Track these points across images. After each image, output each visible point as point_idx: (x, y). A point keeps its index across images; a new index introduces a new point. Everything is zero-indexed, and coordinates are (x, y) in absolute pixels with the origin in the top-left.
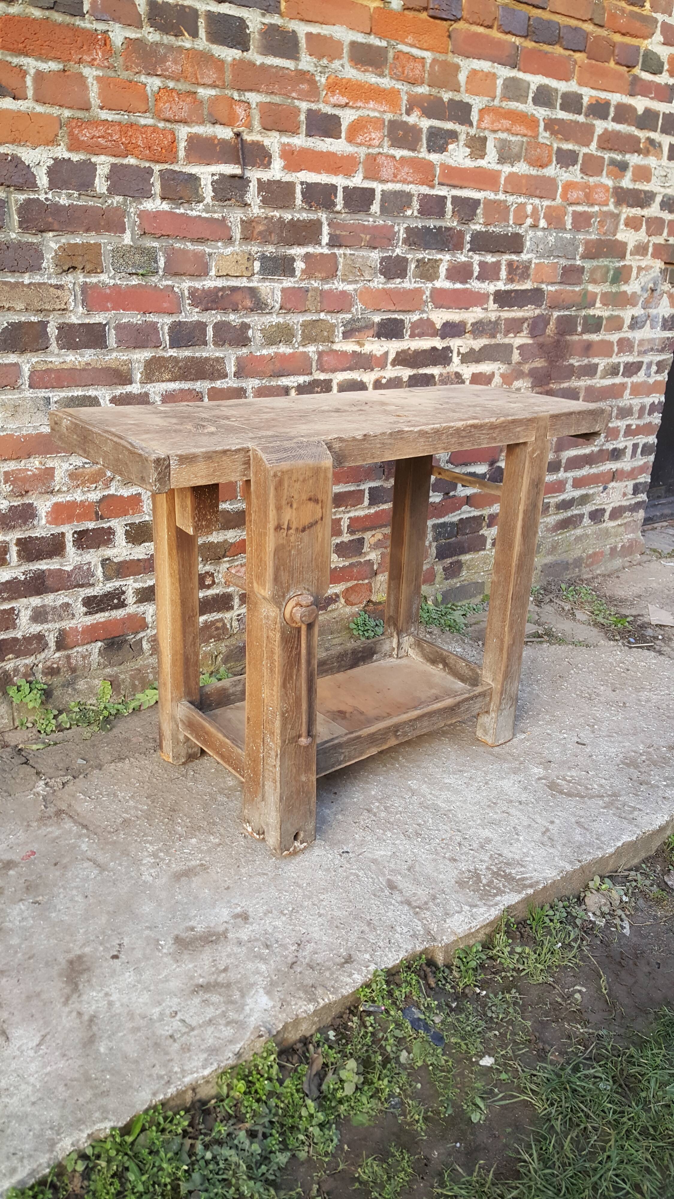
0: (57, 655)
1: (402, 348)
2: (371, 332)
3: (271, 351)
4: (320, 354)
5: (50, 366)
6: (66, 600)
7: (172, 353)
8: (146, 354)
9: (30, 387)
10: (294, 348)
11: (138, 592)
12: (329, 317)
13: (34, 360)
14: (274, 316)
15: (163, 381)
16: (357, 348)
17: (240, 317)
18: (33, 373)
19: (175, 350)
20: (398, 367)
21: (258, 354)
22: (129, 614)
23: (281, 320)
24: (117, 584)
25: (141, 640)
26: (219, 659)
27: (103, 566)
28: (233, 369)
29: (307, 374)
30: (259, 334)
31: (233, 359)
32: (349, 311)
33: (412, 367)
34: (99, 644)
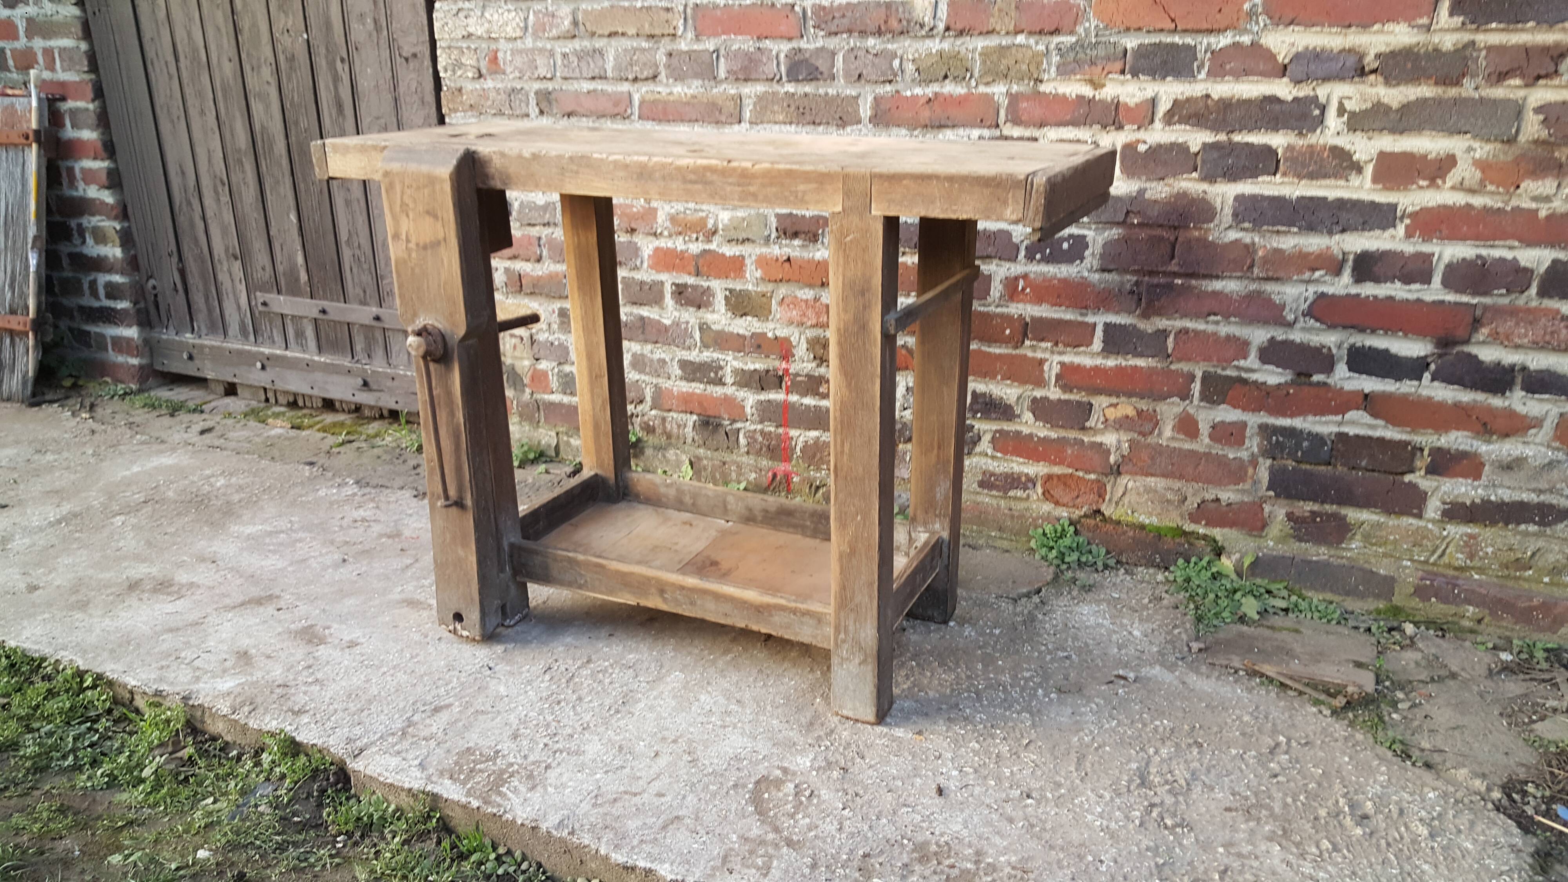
0: (653, 412)
1: (1188, 94)
2: (1118, 65)
3: (930, 90)
4: (1014, 99)
5: (658, 96)
6: (663, 356)
7: (790, 88)
8: (760, 88)
9: (640, 118)
10: (968, 86)
11: (736, 372)
12: (1032, 41)
13: (644, 89)
14: (937, 40)
15: (776, 123)
16: (1087, 91)
17: (884, 42)
18: (642, 103)
19: (793, 84)
20: (1177, 127)
21: (909, 93)
22: (726, 395)
23: (946, 45)
24: (716, 355)
25: (738, 430)
26: (821, 491)
27: (700, 329)
28: (869, 113)
29: (989, 127)
30: (910, 67)
31: (870, 99)
32: (1072, 33)
33: (1215, 128)
34: (695, 417)
